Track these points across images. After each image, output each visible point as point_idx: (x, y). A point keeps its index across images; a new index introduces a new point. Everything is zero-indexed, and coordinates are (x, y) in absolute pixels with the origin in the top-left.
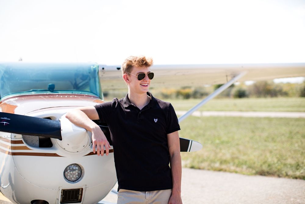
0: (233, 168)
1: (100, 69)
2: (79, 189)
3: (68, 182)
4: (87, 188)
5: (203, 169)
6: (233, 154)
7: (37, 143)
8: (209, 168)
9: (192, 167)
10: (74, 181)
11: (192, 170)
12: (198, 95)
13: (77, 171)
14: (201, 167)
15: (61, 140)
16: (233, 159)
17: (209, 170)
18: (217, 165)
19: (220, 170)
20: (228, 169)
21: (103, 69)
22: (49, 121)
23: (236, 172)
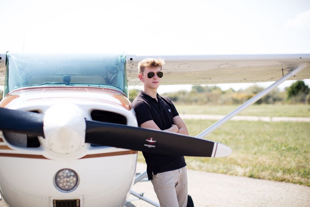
0: (297, 178)
1: (128, 59)
2: (75, 201)
3: (61, 191)
4: (85, 199)
5: (263, 178)
6: (299, 162)
7: (25, 142)
8: (270, 177)
9: (251, 176)
10: (68, 190)
11: (251, 179)
12: (271, 100)
13: (72, 177)
14: (261, 177)
15: (44, 137)
16: (298, 168)
17: (269, 179)
18: (279, 174)
19: (282, 180)
20: (291, 179)
21: (131, 59)
22: (35, 115)
23: (301, 183)
